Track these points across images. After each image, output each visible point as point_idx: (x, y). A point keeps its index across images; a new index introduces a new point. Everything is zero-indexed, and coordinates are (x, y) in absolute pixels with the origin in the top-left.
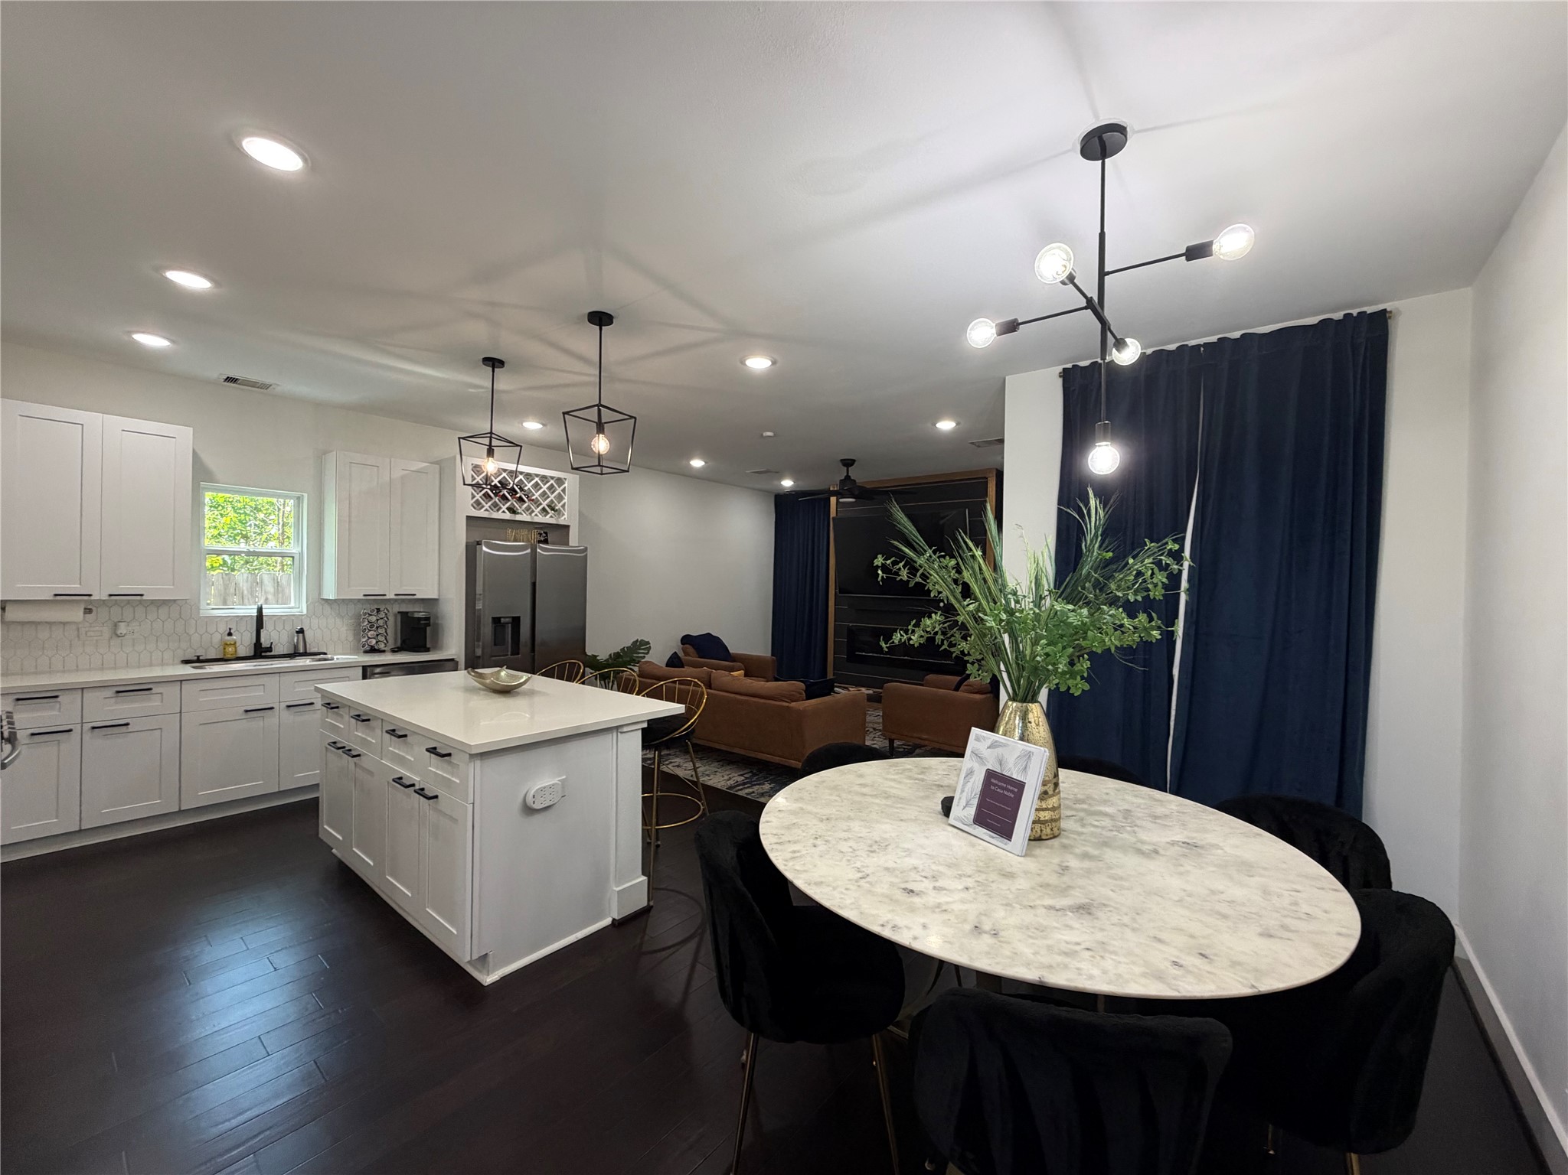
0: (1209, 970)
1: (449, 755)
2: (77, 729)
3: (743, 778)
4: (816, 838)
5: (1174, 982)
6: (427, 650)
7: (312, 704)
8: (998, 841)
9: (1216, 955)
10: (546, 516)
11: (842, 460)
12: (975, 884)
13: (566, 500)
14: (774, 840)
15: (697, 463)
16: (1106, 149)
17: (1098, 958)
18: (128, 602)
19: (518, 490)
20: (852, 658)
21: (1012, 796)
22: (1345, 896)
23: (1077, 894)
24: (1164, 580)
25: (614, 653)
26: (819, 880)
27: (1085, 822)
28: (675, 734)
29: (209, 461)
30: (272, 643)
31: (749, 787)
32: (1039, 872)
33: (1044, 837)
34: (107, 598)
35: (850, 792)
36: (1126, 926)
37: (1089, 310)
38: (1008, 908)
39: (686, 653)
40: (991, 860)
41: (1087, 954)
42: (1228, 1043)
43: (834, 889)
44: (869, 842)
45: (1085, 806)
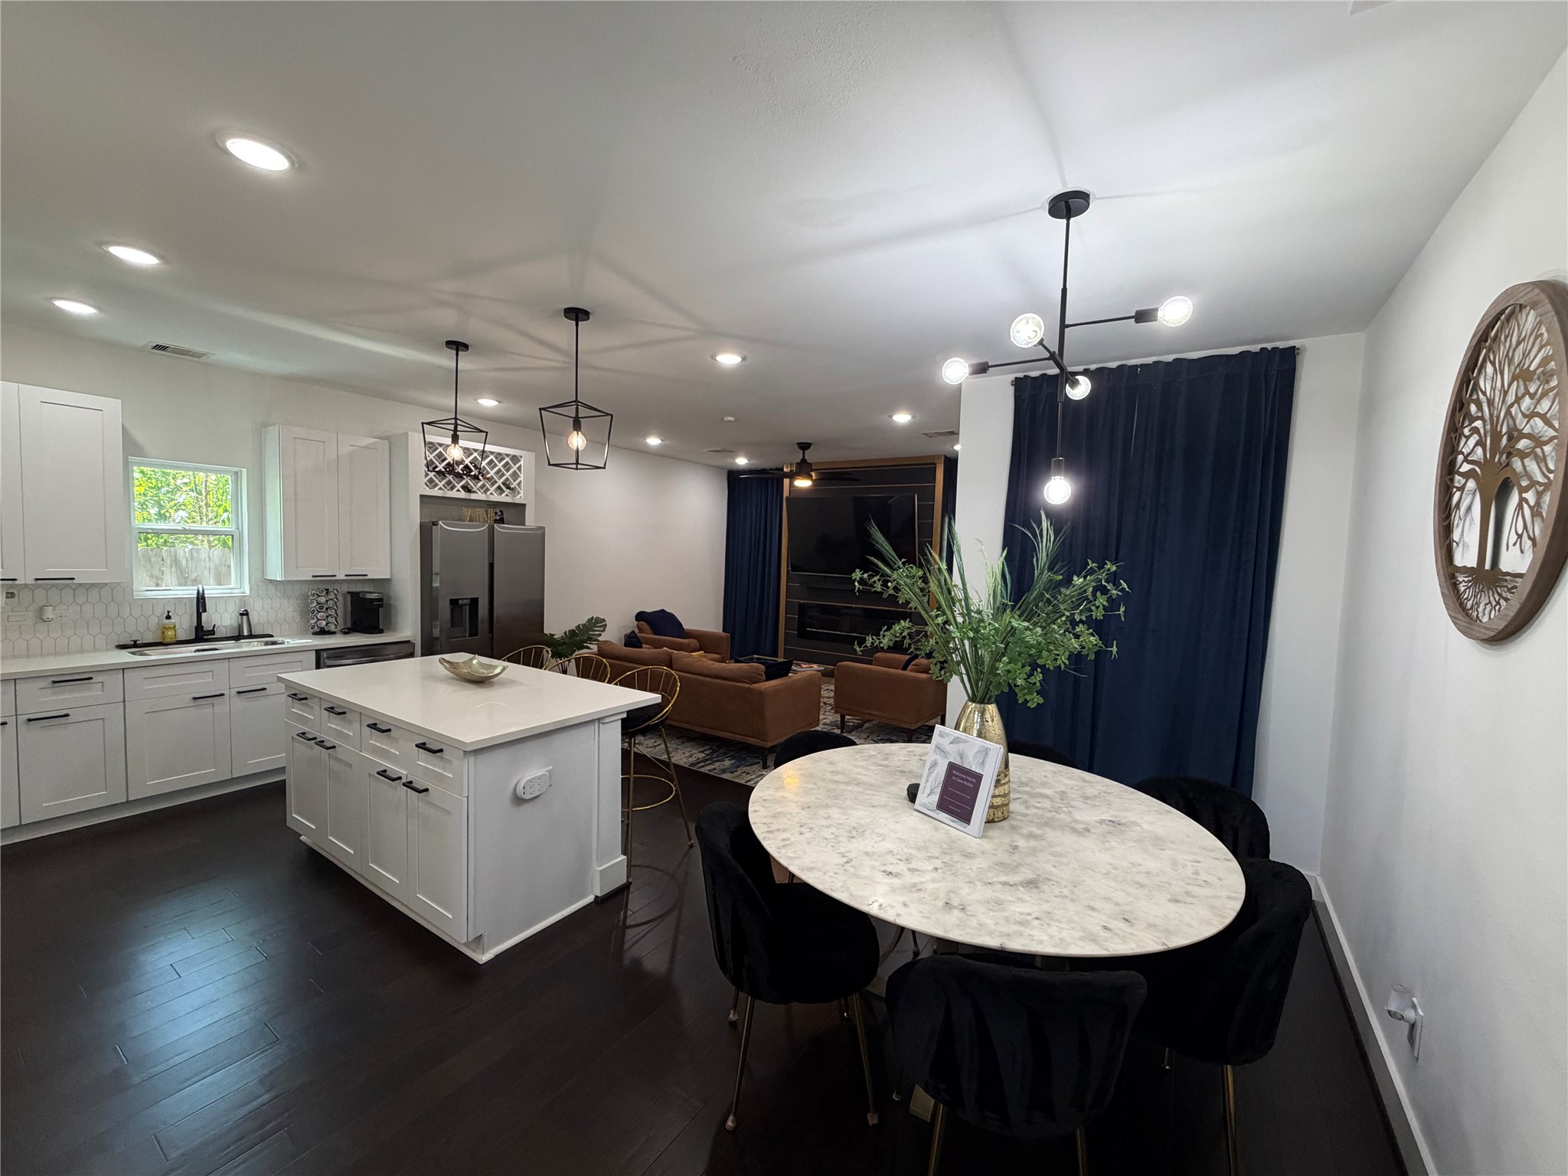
0: (1131, 932)
1: (441, 751)
2: (11, 721)
3: (704, 755)
4: (802, 826)
5: (1104, 943)
6: (381, 631)
7: (264, 689)
8: (958, 824)
9: (1136, 919)
10: (501, 494)
11: (798, 444)
12: (942, 865)
13: (521, 479)
14: (764, 828)
15: (654, 441)
16: (1070, 210)
17: (1046, 926)
18: (54, 585)
19: (473, 469)
20: (803, 634)
21: (972, 786)
22: (1235, 864)
23: (1025, 870)
24: (1105, 603)
25: (569, 631)
26: (812, 865)
27: (1029, 804)
28: (652, 722)
29: (139, 435)
30: (214, 626)
31: (710, 764)
32: (994, 852)
33: (996, 820)
34: (33, 582)
35: (824, 779)
36: (1066, 897)
37: (1051, 361)
38: (971, 885)
39: (641, 630)
40: (954, 842)
41: (1036, 922)
42: (1144, 991)
43: (825, 873)
44: (847, 828)
45: (1027, 789)
